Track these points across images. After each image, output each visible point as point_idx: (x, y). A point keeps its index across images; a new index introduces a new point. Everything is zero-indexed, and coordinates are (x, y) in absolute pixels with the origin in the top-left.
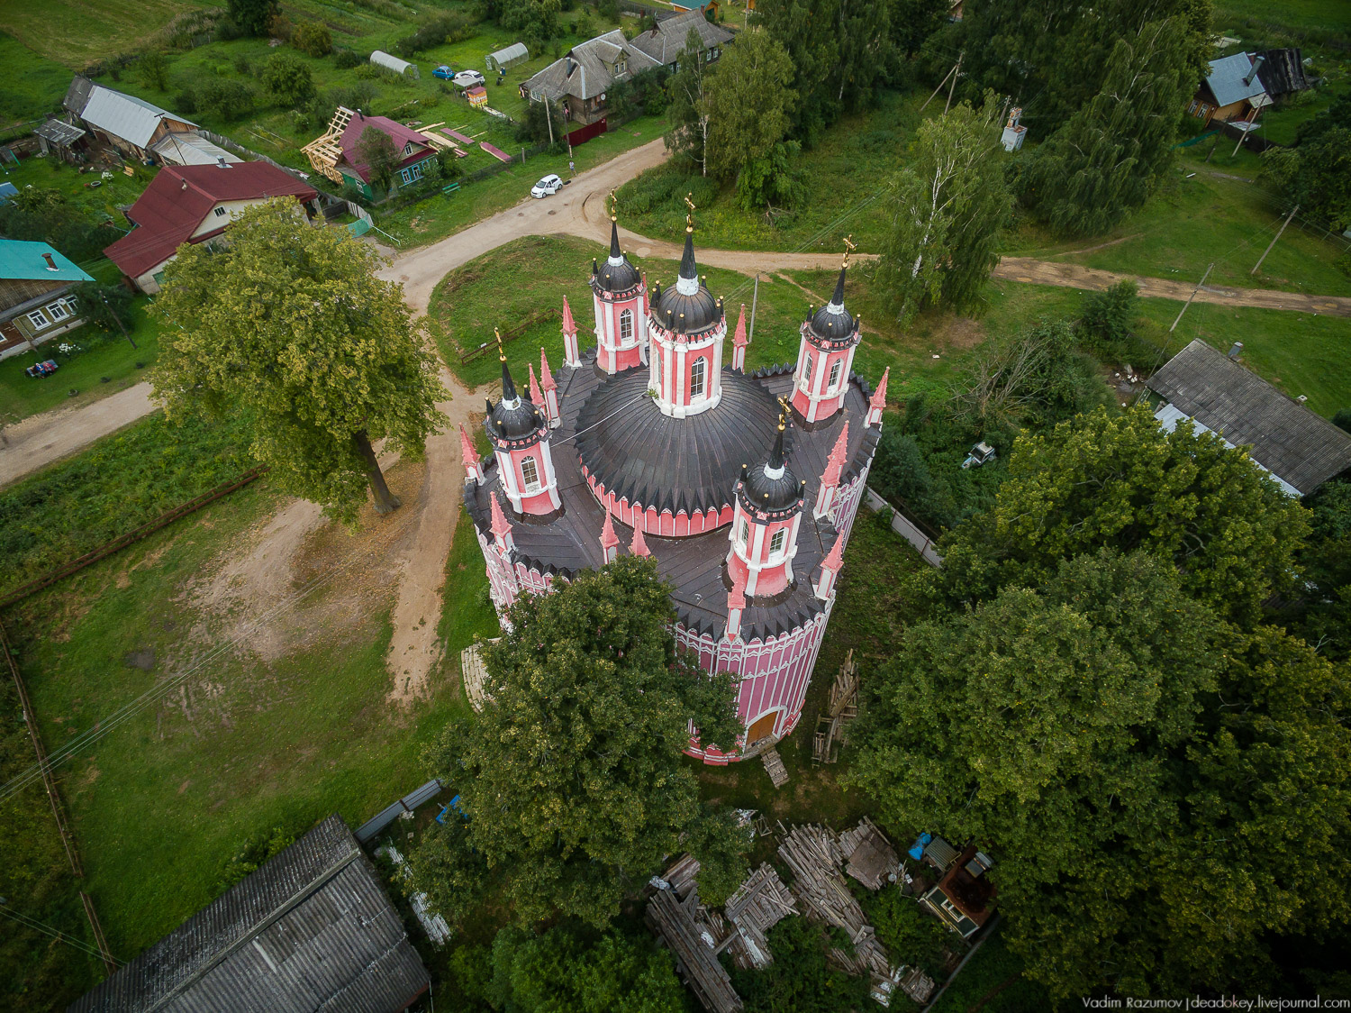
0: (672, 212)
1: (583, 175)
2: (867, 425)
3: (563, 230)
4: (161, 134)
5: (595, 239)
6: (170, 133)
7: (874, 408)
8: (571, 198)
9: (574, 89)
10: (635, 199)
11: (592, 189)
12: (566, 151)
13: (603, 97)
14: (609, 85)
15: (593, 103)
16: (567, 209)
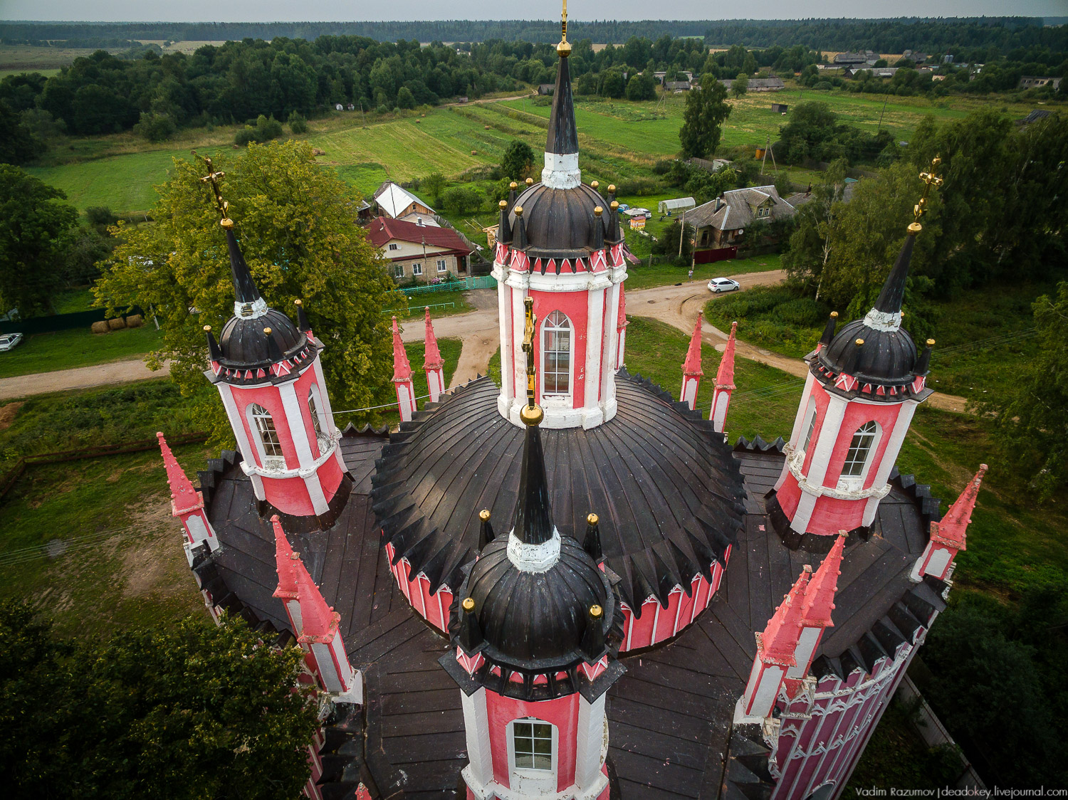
0: (768, 321)
1: (696, 282)
2: (915, 576)
3: (654, 316)
4: (409, 211)
5: (680, 327)
6: (415, 213)
7: (939, 545)
8: (676, 295)
9: (716, 222)
10: (734, 304)
11: (699, 292)
12: (689, 264)
13: (741, 232)
14: (749, 224)
15: (730, 236)
16: (667, 302)
